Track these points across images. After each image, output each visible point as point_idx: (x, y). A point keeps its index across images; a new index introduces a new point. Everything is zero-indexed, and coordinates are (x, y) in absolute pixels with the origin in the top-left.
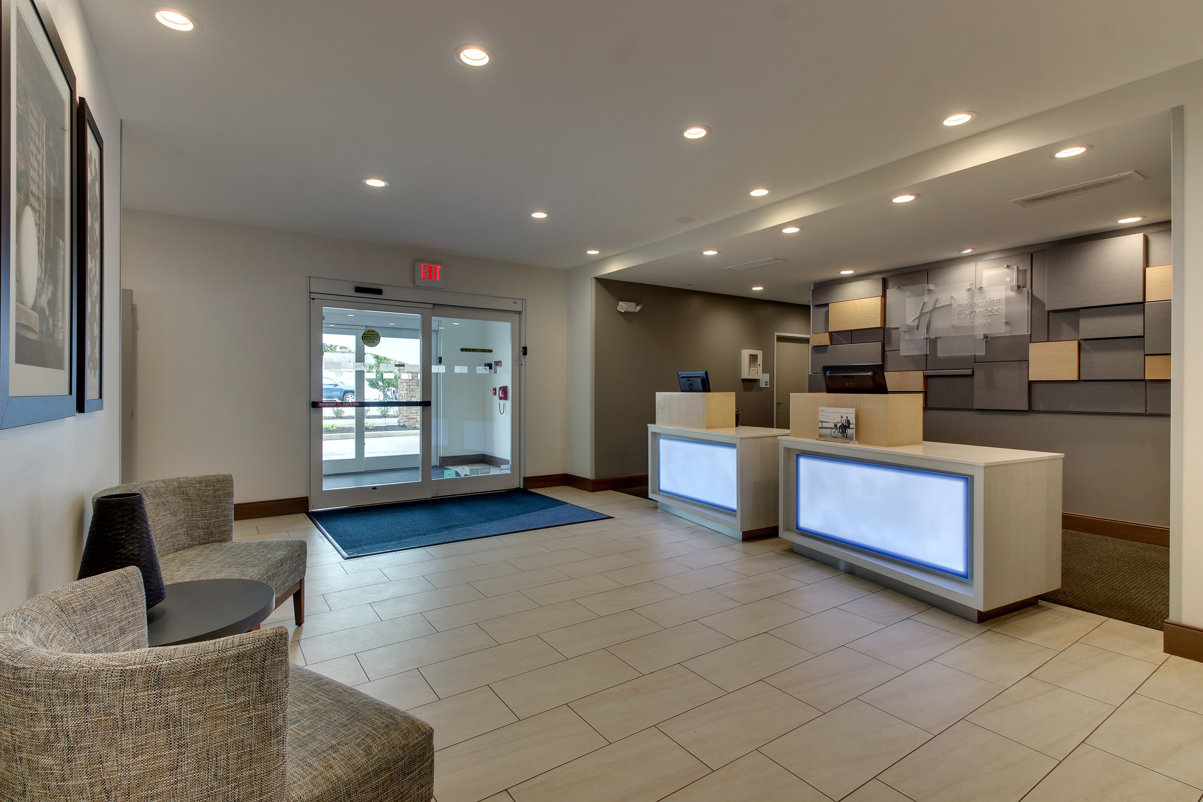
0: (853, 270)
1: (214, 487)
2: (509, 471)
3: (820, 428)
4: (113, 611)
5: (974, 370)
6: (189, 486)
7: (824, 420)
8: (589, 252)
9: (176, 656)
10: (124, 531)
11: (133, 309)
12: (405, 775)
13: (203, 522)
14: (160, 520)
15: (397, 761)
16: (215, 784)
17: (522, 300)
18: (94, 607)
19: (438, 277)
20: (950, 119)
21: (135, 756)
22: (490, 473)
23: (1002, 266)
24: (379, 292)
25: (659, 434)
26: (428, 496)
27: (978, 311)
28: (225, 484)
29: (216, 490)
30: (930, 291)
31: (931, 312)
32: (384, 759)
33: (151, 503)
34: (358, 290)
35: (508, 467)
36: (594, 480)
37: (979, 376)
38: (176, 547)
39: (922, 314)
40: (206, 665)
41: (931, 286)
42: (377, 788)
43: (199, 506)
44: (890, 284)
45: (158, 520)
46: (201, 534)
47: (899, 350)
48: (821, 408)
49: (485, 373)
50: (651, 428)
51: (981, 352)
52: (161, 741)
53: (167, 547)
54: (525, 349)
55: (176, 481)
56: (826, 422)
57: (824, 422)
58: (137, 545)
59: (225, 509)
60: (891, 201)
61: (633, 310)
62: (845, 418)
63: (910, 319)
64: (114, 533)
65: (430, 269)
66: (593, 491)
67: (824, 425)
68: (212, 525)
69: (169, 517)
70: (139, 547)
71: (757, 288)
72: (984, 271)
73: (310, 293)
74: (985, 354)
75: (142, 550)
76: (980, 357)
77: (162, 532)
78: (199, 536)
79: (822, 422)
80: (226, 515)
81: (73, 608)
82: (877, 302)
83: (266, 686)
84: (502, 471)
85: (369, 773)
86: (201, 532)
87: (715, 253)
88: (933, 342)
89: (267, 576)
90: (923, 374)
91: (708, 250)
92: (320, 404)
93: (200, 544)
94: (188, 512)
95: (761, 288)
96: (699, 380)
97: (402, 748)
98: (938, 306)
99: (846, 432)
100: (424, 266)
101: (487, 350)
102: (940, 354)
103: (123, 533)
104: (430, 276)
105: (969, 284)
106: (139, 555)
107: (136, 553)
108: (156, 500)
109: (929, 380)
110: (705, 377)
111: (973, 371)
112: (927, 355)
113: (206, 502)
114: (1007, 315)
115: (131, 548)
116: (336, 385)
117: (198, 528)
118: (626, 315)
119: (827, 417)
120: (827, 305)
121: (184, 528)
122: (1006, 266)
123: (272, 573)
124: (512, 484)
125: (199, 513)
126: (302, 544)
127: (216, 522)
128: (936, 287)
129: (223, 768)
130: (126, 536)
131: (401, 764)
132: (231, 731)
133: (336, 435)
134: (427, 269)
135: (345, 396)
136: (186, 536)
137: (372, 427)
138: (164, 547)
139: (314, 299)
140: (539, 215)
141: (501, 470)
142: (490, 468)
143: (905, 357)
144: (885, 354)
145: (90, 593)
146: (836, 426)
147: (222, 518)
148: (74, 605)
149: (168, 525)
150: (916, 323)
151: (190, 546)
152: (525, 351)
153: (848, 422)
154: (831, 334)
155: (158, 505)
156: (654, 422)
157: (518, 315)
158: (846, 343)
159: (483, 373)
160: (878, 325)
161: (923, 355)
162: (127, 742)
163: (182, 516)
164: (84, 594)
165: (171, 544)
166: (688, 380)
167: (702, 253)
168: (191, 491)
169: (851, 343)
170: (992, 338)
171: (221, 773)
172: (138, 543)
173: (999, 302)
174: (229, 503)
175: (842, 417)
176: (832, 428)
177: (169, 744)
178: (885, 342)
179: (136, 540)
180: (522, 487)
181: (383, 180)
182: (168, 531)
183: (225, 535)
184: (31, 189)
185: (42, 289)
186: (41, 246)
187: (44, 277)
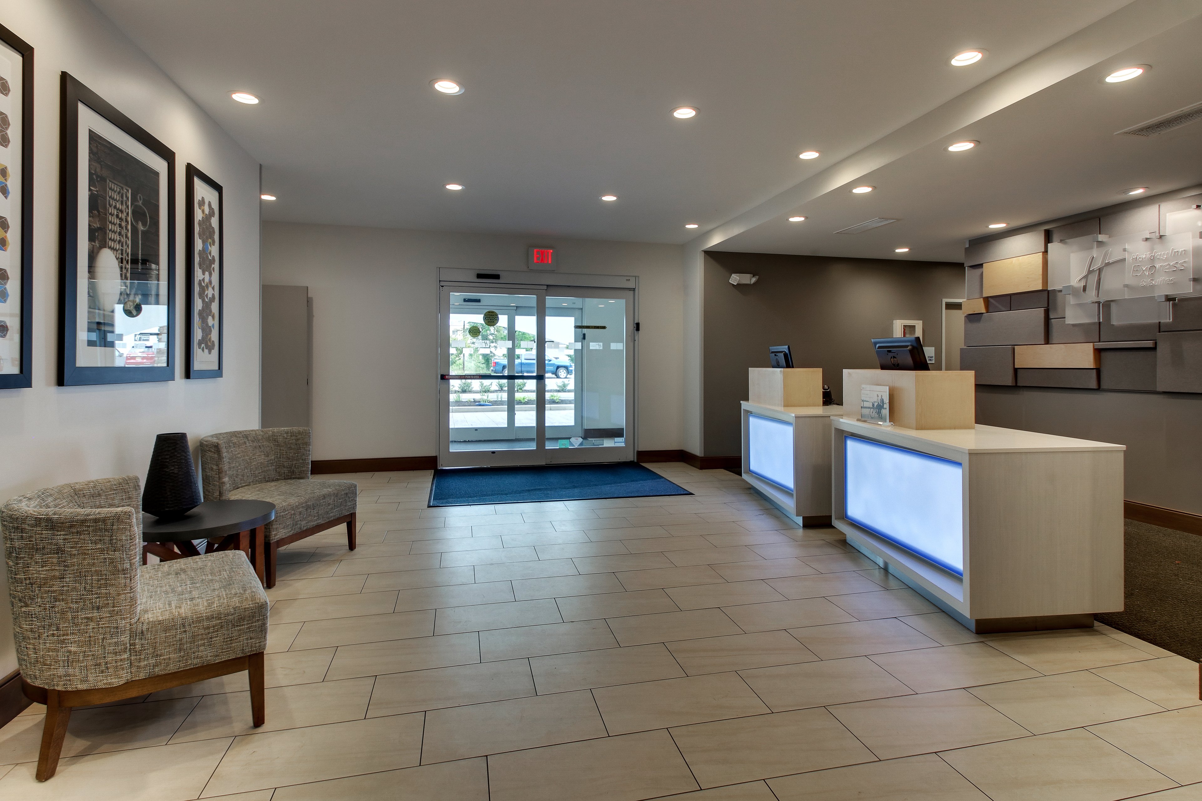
0: (1005, 223)
1: (296, 437)
2: (623, 444)
3: (862, 408)
4: (113, 499)
5: (1157, 341)
6: (280, 436)
7: (865, 399)
8: (687, 226)
9: (63, 514)
10: (168, 457)
11: (308, 302)
12: (233, 626)
13: (288, 463)
14: (255, 458)
15: (228, 615)
16: (85, 593)
17: (636, 277)
18: (99, 495)
19: (550, 259)
20: (957, 58)
21: (42, 567)
22: (603, 445)
23: (1190, 208)
24: (497, 277)
25: (751, 413)
26: (542, 463)
27: (1157, 266)
28: (304, 435)
29: (298, 440)
30: (1100, 244)
31: (1100, 270)
32: (218, 611)
33: (251, 445)
34: (480, 276)
35: (622, 440)
36: (702, 457)
37: (1164, 349)
38: (266, 479)
39: (1090, 272)
40: (77, 521)
41: (1101, 238)
42: (208, 628)
43: (285, 451)
44: (1055, 236)
45: (254, 459)
46: (286, 471)
47: (1065, 318)
48: (863, 386)
49: (598, 348)
50: (744, 405)
51: (1167, 318)
52: (55, 561)
53: (260, 479)
54: (638, 325)
55: (272, 431)
58: (177, 467)
59: (303, 454)
60: (946, 149)
61: (748, 282)
63: (1075, 280)
64: (163, 457)
65: (542, 253)
66: (701, 468)
67: (865, 404)
68: (294, 466)
69: (263, 457)
70: (178, 468)
71: (902, 250)
72: (1167, 214)
73: (440, 281)
74: (1172, 320)
75: (180, 471)
76: (1166, 324)
77: (256, 468)
78: (284, 472)
79: (863, 401)
80: (304, 459)
81: (84, 493)
82: (1038, 258)
83: (114, 541)
84: (616, 444)
85: (202, 617)
86: (286, 470)
87: (802, 219)
88: (1106, 306)
89: (307, 505)
90: (1094, 347)
91: (795, 217)
92: (447, 377)
93: (285, 479)
94: (277, 455)
95: (906, 250)
96: (782, 354)
97: (234, 608)
98: (1111, 261)
99: (881, 413)
100: (537, 251)
101: (601, 326)
102: (1115, 321)
103: (167, 458)
104: (542, 260)
105: (1148, 232)
106: (177, 473)
107: (176, 472)
108: (254, 444)
109: (1103, 354)
110: (787, 352)
111: (1156, 343)
112: (1100, 322)
113: (290, 448)
114: (1195, 271)
115: (173, 468)
116: (550, 361)
117: (284, 467)
118: (739, 287)
119: (867, 396)
120: (981, 266)
121: (273, 466)
122: (1195, 206)
123: (311, 503)
124: (626, 457)
125: (284, 456)
126: (351, 485)
127: (296, 463)
128: (1110, 237)
129: (90, 584)
130: (170, 460)
131: (230, 617)
132: (94, 564)
133: (525, 407)
134: (539, 254)
135: (557, 371)
136: (275, 472)
137: (559, 400)
138: (257, 479)
139: (443, 286)
140: (609, 198)
141: (615, 442)
142: (603, 440)
143: (1074, 325)
144: (1049, 322)
145: (99, 487)
146: (873, 405)
147: (301, 461)
148: (85, 492)
149: (261, 463)
150: (1082, 284)
151: (277, 480)
152: (637, 327)
153: (882, 401)
154: (987, 300)
155: (256, 447)
156: (747, 399)
157: (632, 292)
158: (1004, 309)
159: (597, 349)
160: (1040, 288)
161: (1094, 323)
162: (38, 557)
163: (273, 457)
164: (94, 487)
165: (263, 476)
166: (775, 355)
167: (788, 220)
168: (280, 439)
169: (1010, 310)
170: (1182, 300)
171: (88, 587)
172: (177, 465)
173: (1185, 253)
174: (306, 450)
175: (878, 396)
176: (871, 408)
177: (59, 563)
178: (1050, 307)
179: (176, 464)
180: (635, 460)
181: (459, 184)
182: (261, 467)
183: (303, 474)
184: (110, 237)
185: (126, 298)
186: (124, 271)
187: (130, 290)
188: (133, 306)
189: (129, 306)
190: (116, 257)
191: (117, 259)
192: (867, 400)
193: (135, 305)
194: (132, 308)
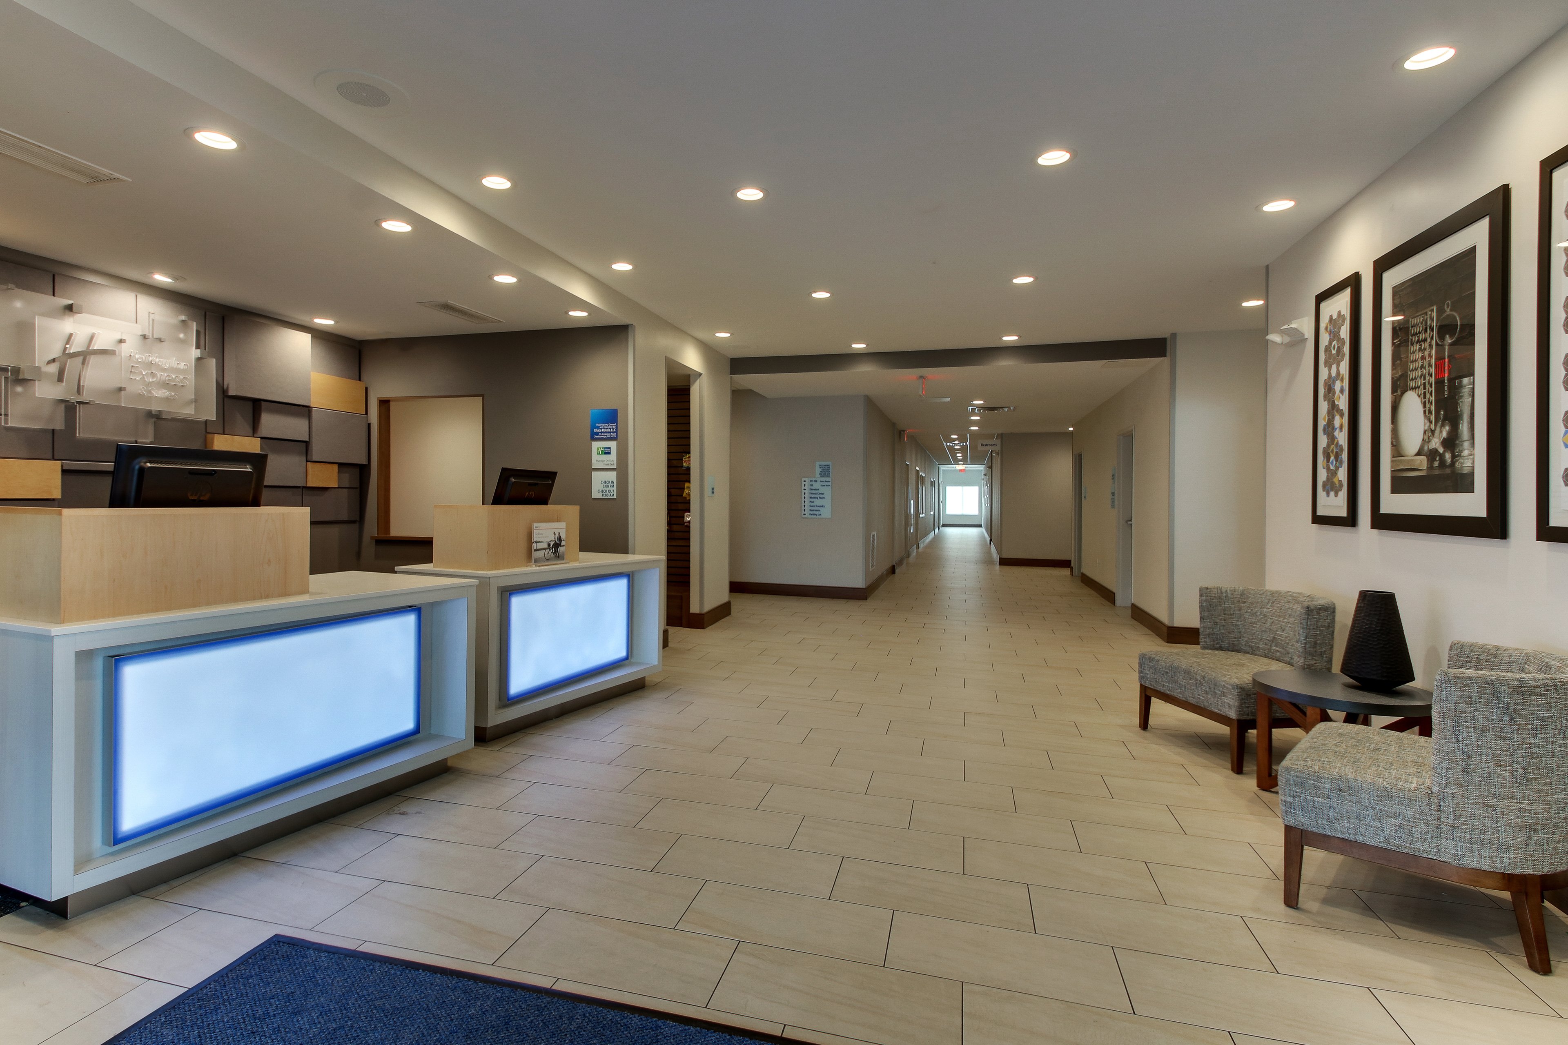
3: (535, 550)
7: (538, 541)
27: (158, 374)
39: (66, 354)
48: (536, 525)
56: (540, 542)
57: (538, 542)
62: (557, 535)
67: (539, 546)
79: (536, 542)
88: (71, 410)
90: (62, 467)
99: (558, 552)
112: (55, 431)
119: (541, 536)
146: (549, 545)
150: (56, 369)
153: (560, 538)
161: (46, 431)
175: (555, 534)
176: (545, 549)
184: (1411, 378)
185: (1431, 436)
186: (1428, 405)
187: (1435, 425)
188: (1439, 443)
189: (1434, 444)
190: (1418, 395)
191: (1419, 396)
192: (540, 541)
193: (1442, 439)
194: (1437, 445)
